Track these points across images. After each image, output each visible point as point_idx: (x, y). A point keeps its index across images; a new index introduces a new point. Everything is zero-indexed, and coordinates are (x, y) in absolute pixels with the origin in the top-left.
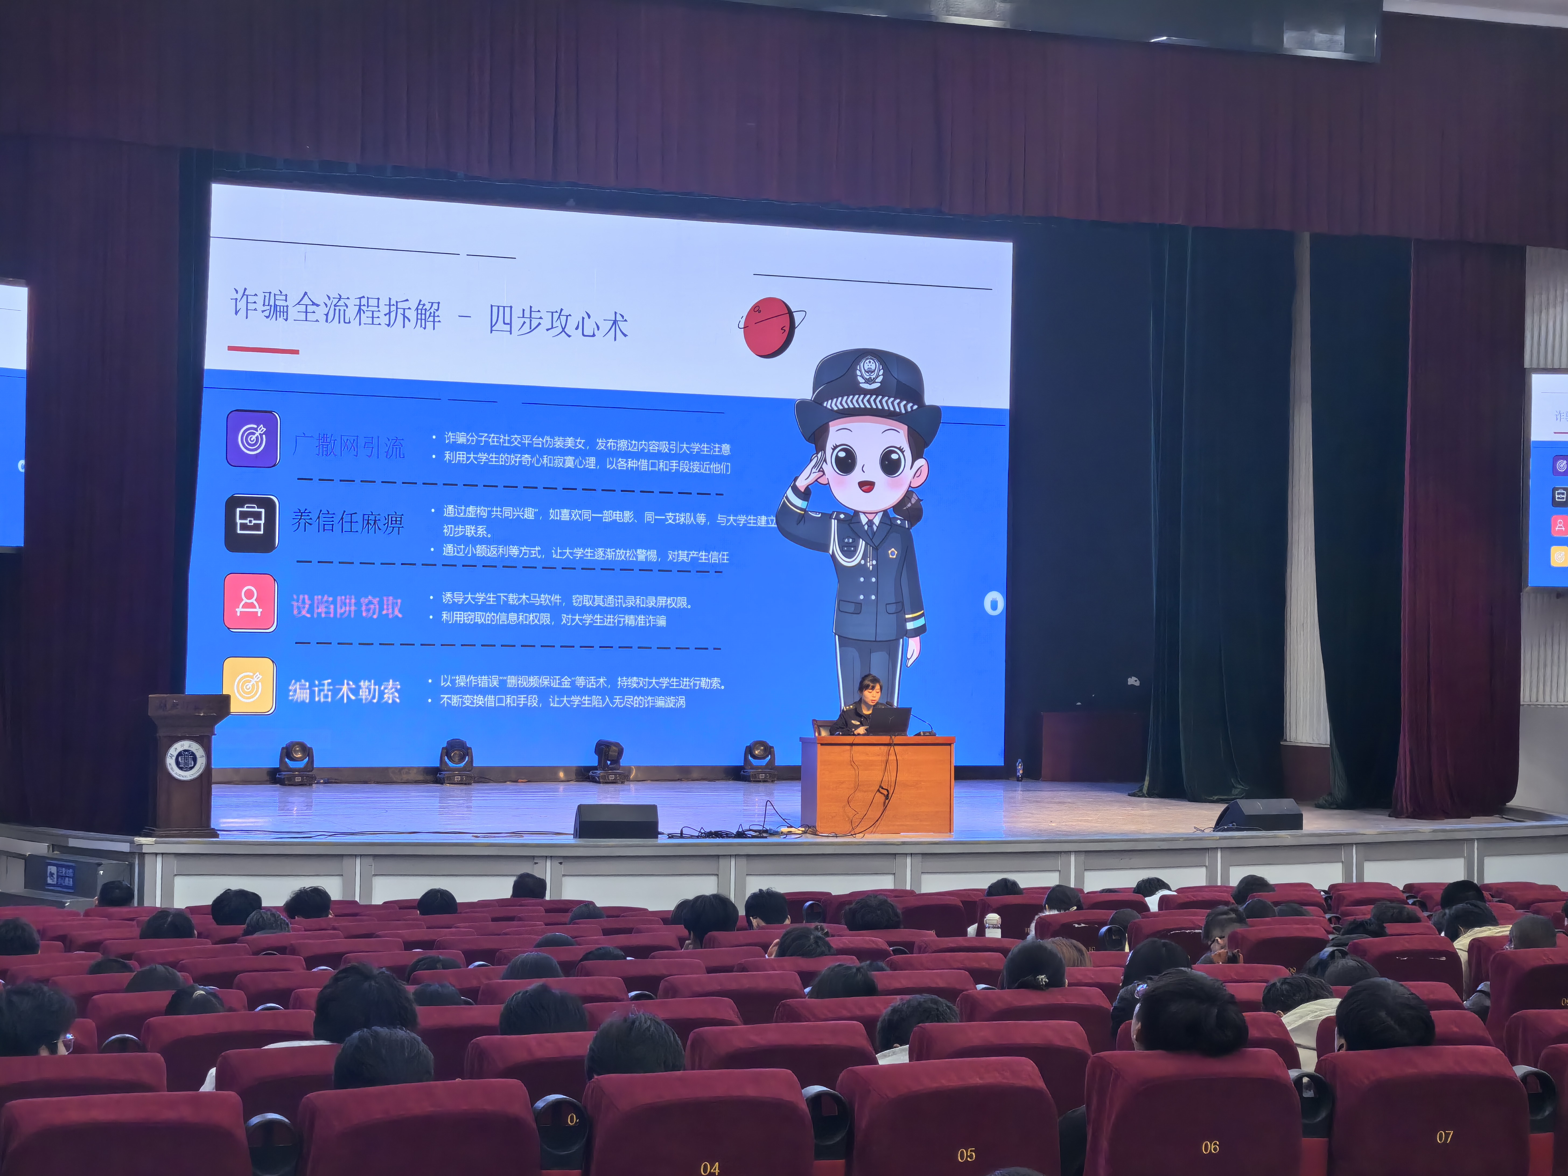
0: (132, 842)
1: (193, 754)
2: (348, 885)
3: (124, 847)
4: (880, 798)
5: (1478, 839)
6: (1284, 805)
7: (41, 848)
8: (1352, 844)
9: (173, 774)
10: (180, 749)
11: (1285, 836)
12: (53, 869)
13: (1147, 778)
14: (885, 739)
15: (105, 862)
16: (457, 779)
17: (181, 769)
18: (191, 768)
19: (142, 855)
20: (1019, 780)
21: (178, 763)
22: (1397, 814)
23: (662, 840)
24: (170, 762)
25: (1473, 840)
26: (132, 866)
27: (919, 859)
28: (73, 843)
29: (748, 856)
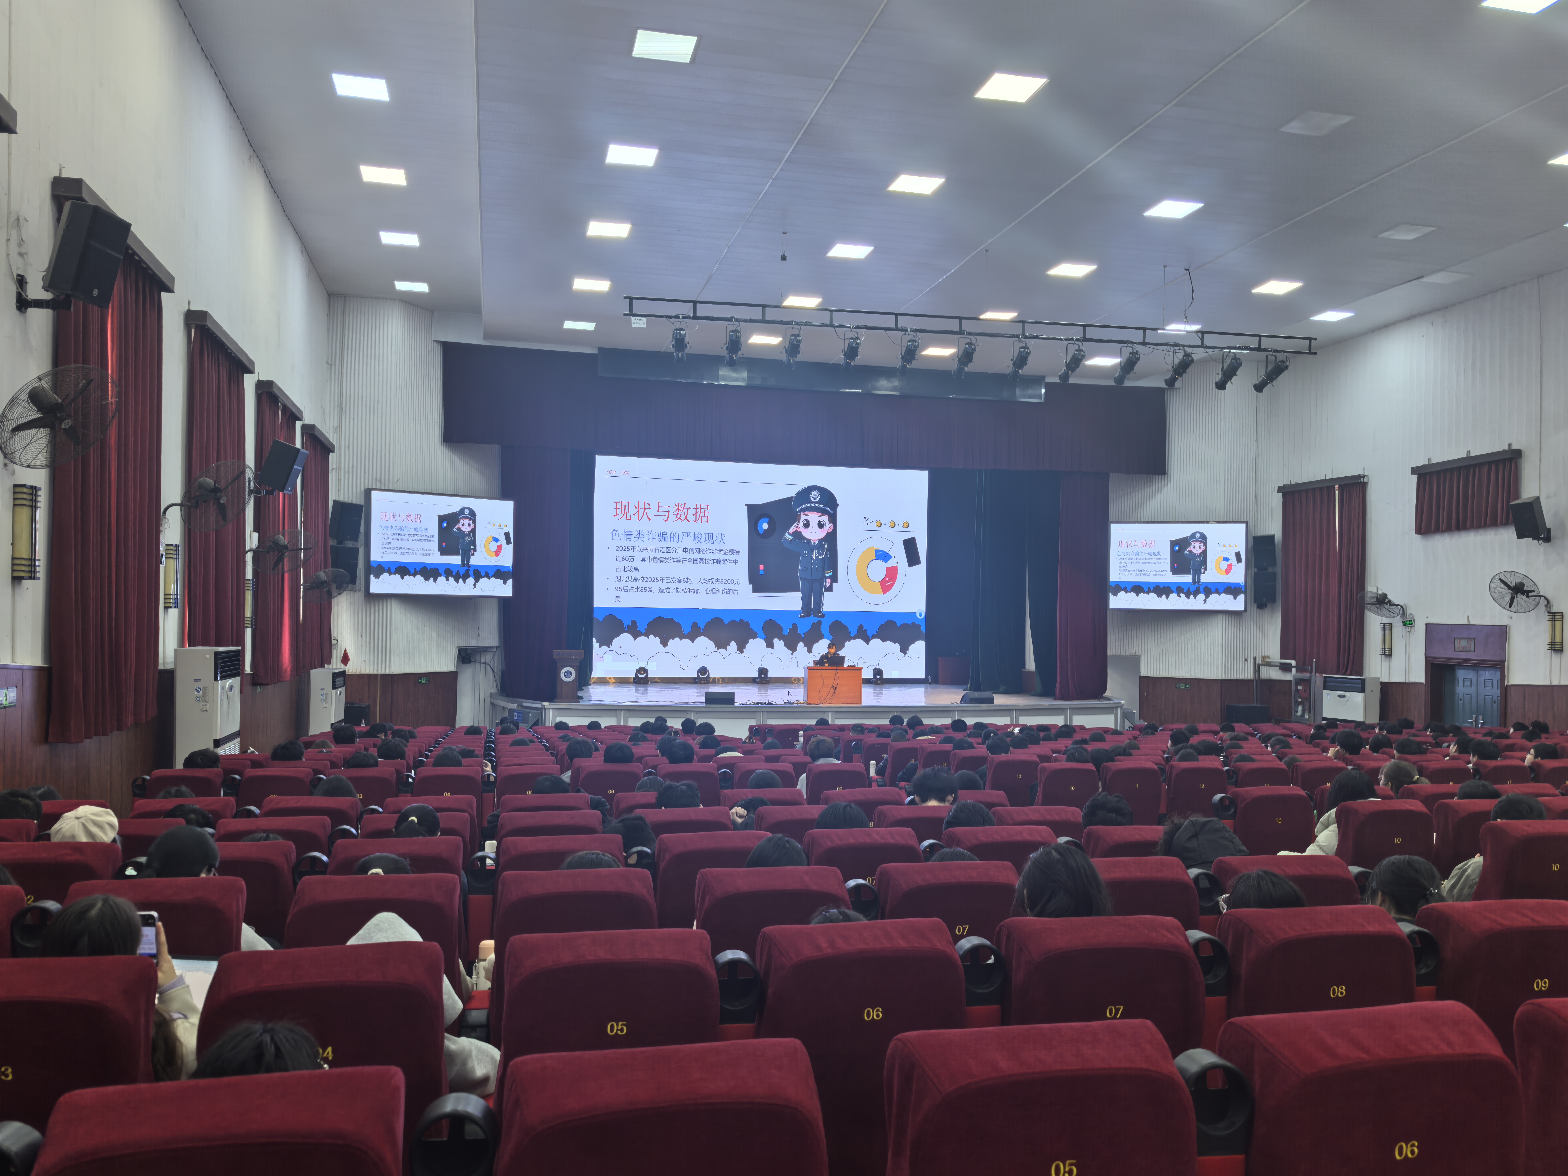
0: (541, 704)
1: (571, 672)
2: (619, 720)
3: (539, 706)
4: (832, 690)
5: (1070, 708)
6: (986, 694)
7: (514, 706)
8: (1014, 710)
9: (563, 679)
10: (566, 670)
11: (984, 706)
12: (516, 714)
13: (969, 684)
14: (834, 668)
15: (531, 711)
16: (703, 682)
17: (566, 677)
18: (570, 677)
19: (545, 709)
20: (930, 684)
21: (565, 675)
22: (1055, 699)
23: (736, 705)
24: (562, 675)
25: (1068, 708)
26: (542, 713)
27: (834, 713)
28: (524, 704)
29: (767, 711)
